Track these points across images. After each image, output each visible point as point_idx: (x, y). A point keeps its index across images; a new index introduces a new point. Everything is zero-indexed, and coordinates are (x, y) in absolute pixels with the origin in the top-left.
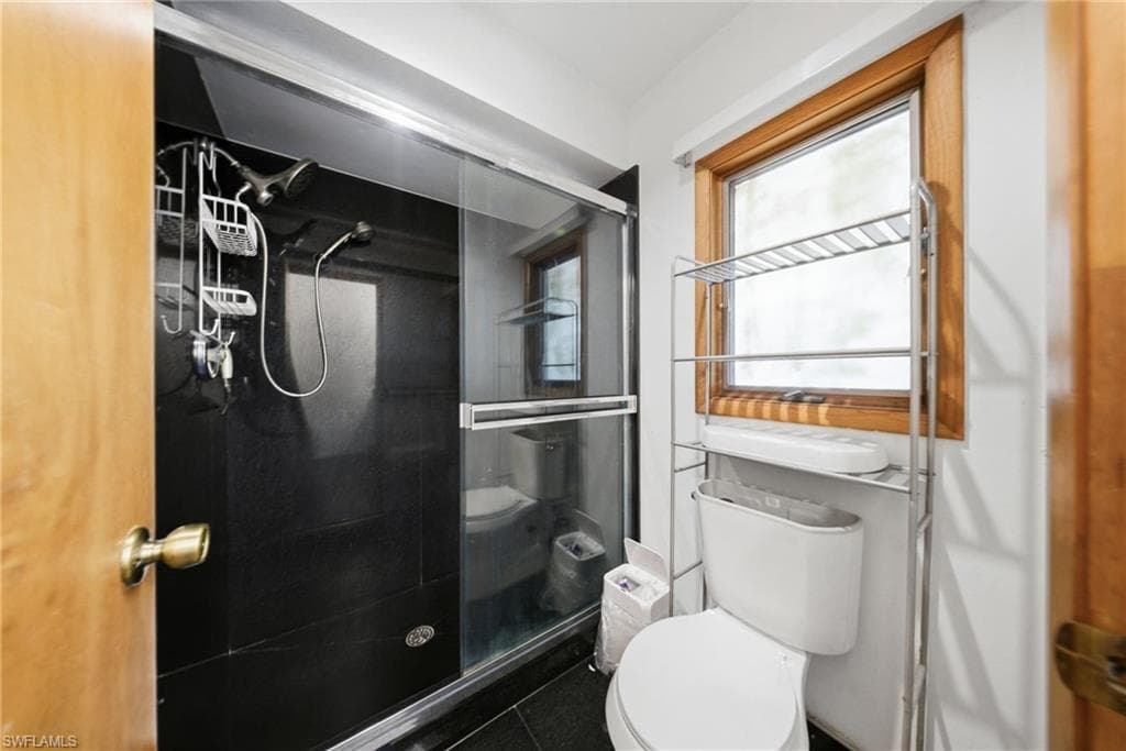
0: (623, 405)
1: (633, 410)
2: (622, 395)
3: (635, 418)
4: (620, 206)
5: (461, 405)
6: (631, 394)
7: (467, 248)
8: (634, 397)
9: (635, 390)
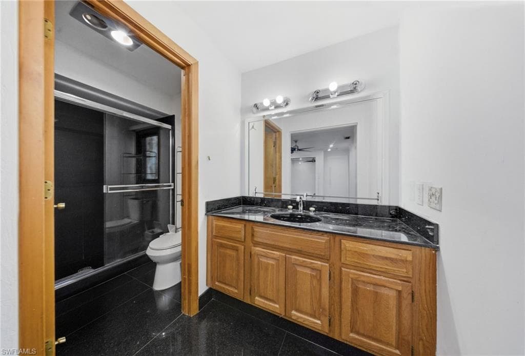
0: (170, 186)
1: (173, 187)
2: (169, 183)
3: (173, 190)
4: (169, 127)
5: (104, 186)
6: (172, 182)
7: (107, 128)
8: (173, 184)
9: (173, 181)
